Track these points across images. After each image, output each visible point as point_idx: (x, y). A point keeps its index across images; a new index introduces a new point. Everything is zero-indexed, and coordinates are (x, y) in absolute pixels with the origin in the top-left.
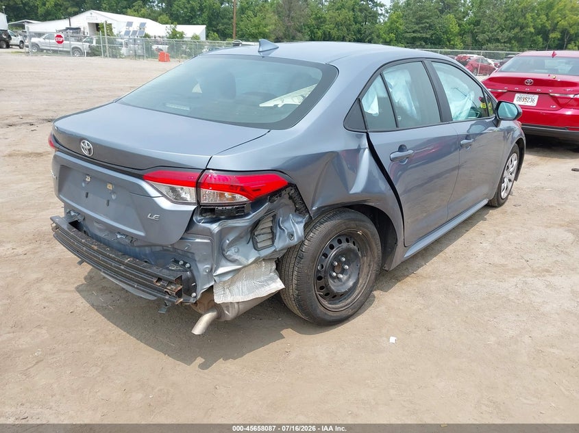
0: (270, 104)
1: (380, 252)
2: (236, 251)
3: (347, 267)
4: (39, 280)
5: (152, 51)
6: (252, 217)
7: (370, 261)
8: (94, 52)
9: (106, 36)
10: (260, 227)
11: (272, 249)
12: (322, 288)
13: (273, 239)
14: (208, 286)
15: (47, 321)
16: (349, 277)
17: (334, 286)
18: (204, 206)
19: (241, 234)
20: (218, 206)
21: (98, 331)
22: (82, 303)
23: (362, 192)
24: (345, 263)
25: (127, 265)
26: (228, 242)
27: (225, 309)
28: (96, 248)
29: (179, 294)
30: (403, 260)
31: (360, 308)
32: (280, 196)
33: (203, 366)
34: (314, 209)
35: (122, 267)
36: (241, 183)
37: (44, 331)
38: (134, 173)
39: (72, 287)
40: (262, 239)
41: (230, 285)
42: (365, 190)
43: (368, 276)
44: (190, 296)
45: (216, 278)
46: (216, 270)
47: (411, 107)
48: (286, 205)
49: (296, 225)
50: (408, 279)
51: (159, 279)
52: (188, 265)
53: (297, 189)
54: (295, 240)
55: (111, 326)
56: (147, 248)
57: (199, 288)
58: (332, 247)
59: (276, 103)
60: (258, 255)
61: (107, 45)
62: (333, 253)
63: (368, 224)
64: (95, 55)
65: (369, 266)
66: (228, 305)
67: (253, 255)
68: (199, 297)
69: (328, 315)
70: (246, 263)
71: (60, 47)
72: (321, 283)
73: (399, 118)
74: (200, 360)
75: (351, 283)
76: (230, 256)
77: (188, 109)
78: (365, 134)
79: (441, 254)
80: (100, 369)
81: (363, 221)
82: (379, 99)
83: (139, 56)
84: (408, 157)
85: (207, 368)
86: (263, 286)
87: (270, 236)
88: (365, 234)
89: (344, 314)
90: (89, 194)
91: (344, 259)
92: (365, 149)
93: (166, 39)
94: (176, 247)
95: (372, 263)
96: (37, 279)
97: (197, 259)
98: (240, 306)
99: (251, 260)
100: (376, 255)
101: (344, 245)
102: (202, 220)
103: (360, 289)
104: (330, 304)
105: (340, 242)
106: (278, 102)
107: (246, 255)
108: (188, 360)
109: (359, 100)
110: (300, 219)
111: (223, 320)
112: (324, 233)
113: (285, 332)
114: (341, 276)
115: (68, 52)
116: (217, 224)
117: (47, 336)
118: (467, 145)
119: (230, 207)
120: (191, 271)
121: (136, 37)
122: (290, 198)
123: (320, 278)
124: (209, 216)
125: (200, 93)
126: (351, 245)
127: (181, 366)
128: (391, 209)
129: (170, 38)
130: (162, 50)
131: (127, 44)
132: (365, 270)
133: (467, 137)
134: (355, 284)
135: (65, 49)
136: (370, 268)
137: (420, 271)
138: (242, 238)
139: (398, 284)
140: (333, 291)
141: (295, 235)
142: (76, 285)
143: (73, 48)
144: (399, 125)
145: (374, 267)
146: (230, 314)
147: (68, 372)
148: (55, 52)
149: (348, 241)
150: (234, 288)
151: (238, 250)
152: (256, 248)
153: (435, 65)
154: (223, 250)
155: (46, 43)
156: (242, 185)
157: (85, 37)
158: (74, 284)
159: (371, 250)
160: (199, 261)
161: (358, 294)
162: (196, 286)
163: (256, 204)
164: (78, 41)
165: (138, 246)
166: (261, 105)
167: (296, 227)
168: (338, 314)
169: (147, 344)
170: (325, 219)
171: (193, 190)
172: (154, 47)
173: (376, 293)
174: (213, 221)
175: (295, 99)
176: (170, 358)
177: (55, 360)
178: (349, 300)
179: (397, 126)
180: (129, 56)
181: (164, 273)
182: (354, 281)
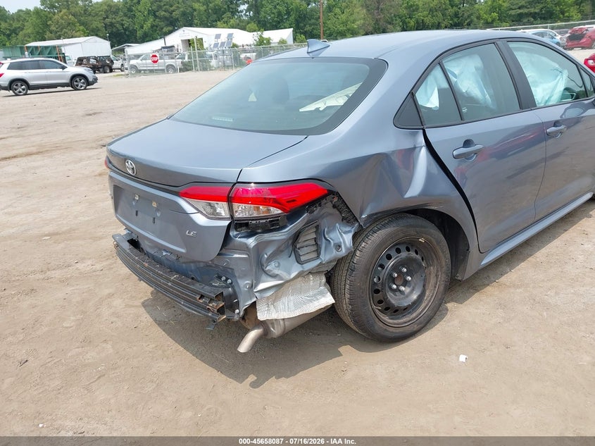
0: (311, 107)
1: (449, 261)
2: (277, 265)
3: (409, 278)
4: (110, 296)
5: (240, 60)
6: (290, 229)
7: (437, 271)
8: (186, 68)
9: (197, 51)
10: (302, 239)
11: (318, 262)
12: (380, 302)
13: (318, 252)
14: (250, 302)
15: (112, 336)
16: (413, 290)
17: (394, 299)
18: (238, 220)
19: (279, 247)
20: (253, 220)
21: (156, 347)
22: (146, 318)
23: (419, 195)
24: (407, 274)
25: (173, 282)
26: (266, 256)
27: (270, 326)
28: (147, 265)
29: (221, 311)
30: (480, 267)
31: (428, 322)
32: (320, 205)
33: (255, 385)
34: (363, 216)
35: (170, 284)
36: (273, 195)
37: (109, 346)
38: (171, 191)
39: (139, 302)
40: (305, 253)
41: (274, 301)
42: (424, 192)
43: (435, 287)
44: (234, 312)
45: (256, 294)
46: (256, 286)
47: (484, 96)
48: (330, 214)
49: (344, 235)
50: (489, 289)
51: (202, 297)
52: (229, 281)
53: (340, 197)
54: (343, 252)
55: (170, 341)
56: (192, 265)
57: (241, 304)
58: (389, 257)
59: (317, 106)
60: (301, 269)
61: (197, 59)
62: (391, 263)
63: (432, 231)
64: (187, 70)
65: (436, 277)
66: (273, 322)
67: (296, 270)
68: (242, 314)
69: (387, 331)
70: (288, 277)
71: (156, 66)
72: (379, 296)
73: (464, 110)
74: (252, 378)
75: (414, 297)
76: (270, 271)
77: (232, 120)
78: (422, 131)
79: (530, 259)
80: (155, 385)
81: (425, 227)
82: (441, 91)
83: (228, 66)
84: (476, 153)
85: (258, 386)
86: (311, 301)
87: (314, 248)
88: (428, 243)
89: (409, 329)
90: (139, 213)
91: (405, 270)
92: (421, 147)
93: (253, 46)
94: (216, 262)
95: (440, 273)
96: (109, 294)
97: (237, 274)
98: (286, 323)
99: (293, 275)
100: (444, 264)
101: (404, 254)
102: (238, 234)
103: (426, 302)
104: (391, 319)
105: (398, 251)
106: (321, 105)
107: (288, 269)
108: (240, 378)
109: (412, 95)
110: (348, 229)
111: (269, 337)
112: (378, 242)
113: (343, 349)
114: (402, 288)
115: (163, 70)
116: (253, 238)
117: (111, 351)
118: (556, 133)
119: (264, 221)
120: (233, 287)
121: (224, 49)
122: (334, 207)
123: (377, 291)
124: (244, 230)
125: (254, 102)
126: (413, 254)
127: (233, 384)
128: (458, 212)
129: (257, 45)
130: (250, 58)
131: (216, 56)
132: (432, 281)
133: (556, 124)
134: (421, 297)
135: (160, 68)
136: (437, 278)
137: (503, 279)
138: (282, 251)
139: (477, 295)
140: (393, 305)
141: (343, 246)
142: (142, 300)
143: (168, 66)
144: (465, 117)
145: (443, 277)
146: (276, 331)
147: (126, 387)
148: (152, 71)
149: (408, 250)
150: (280, 304)
151: (279, 263)
152: (299, 262)
153: (512, 45)
154: (262, 265)
155: (144, 64)
156: (274, 197)
157: (178, 54)
158: (141, 298)
159: (438, 258)
160: (240, 277)
161: (425, 307)
162: (238, 302)
163: (292, 216)
164: (172, 58)
165: (185, 263)
166: (300, 110)
167: (343, 237)
168: (401, 330)
169: (202, 361)
170: (378, 226)
171: (225, 204)
172: (243, 56)
173: (449, 305)
174: (249, 236)
175: (338, 100)
176: (223, 376)
177: (115, 375)
178: (414, 315)
179: (462, 119)
180: (218, 68)
181: (206, 290)
182: (419, 293)
